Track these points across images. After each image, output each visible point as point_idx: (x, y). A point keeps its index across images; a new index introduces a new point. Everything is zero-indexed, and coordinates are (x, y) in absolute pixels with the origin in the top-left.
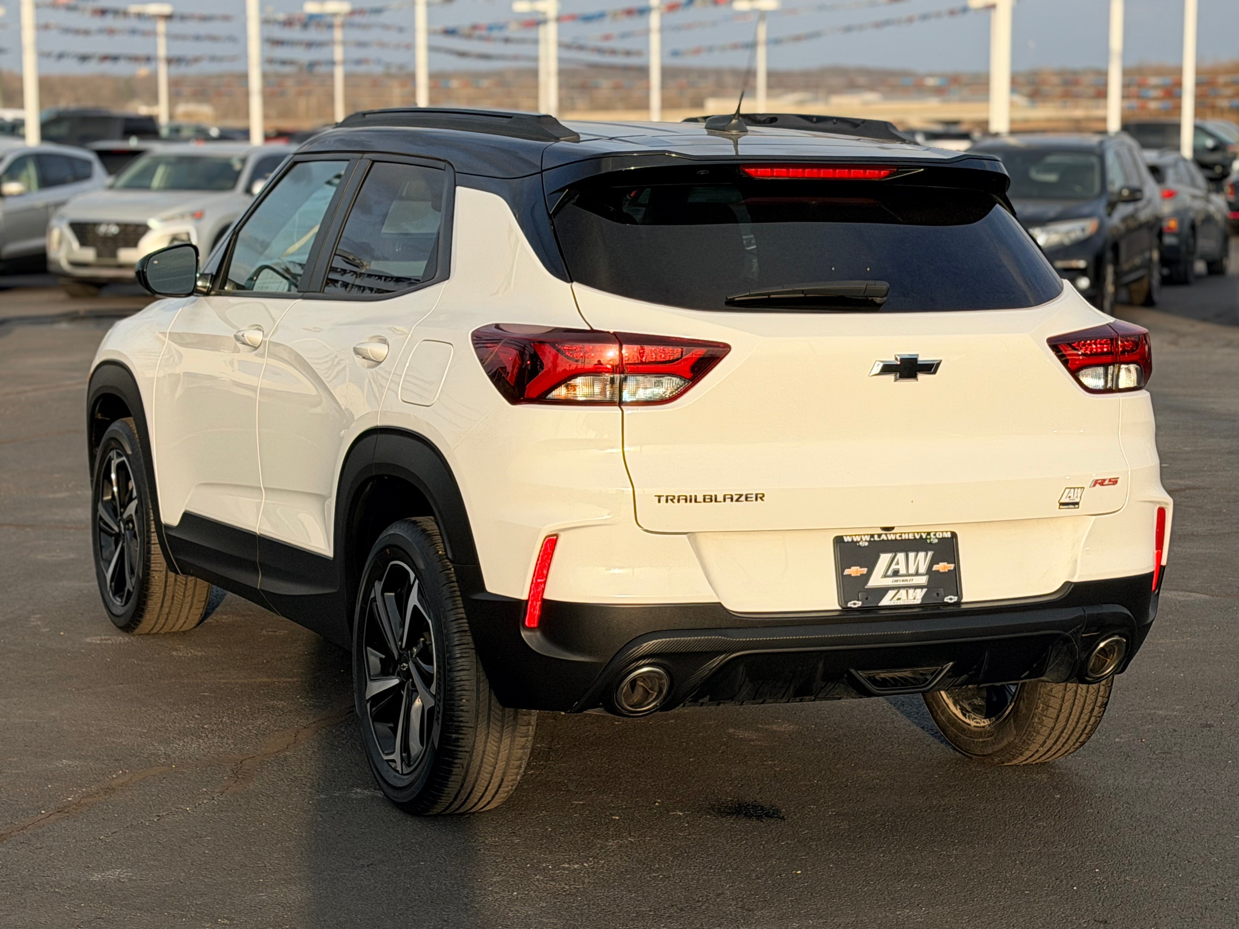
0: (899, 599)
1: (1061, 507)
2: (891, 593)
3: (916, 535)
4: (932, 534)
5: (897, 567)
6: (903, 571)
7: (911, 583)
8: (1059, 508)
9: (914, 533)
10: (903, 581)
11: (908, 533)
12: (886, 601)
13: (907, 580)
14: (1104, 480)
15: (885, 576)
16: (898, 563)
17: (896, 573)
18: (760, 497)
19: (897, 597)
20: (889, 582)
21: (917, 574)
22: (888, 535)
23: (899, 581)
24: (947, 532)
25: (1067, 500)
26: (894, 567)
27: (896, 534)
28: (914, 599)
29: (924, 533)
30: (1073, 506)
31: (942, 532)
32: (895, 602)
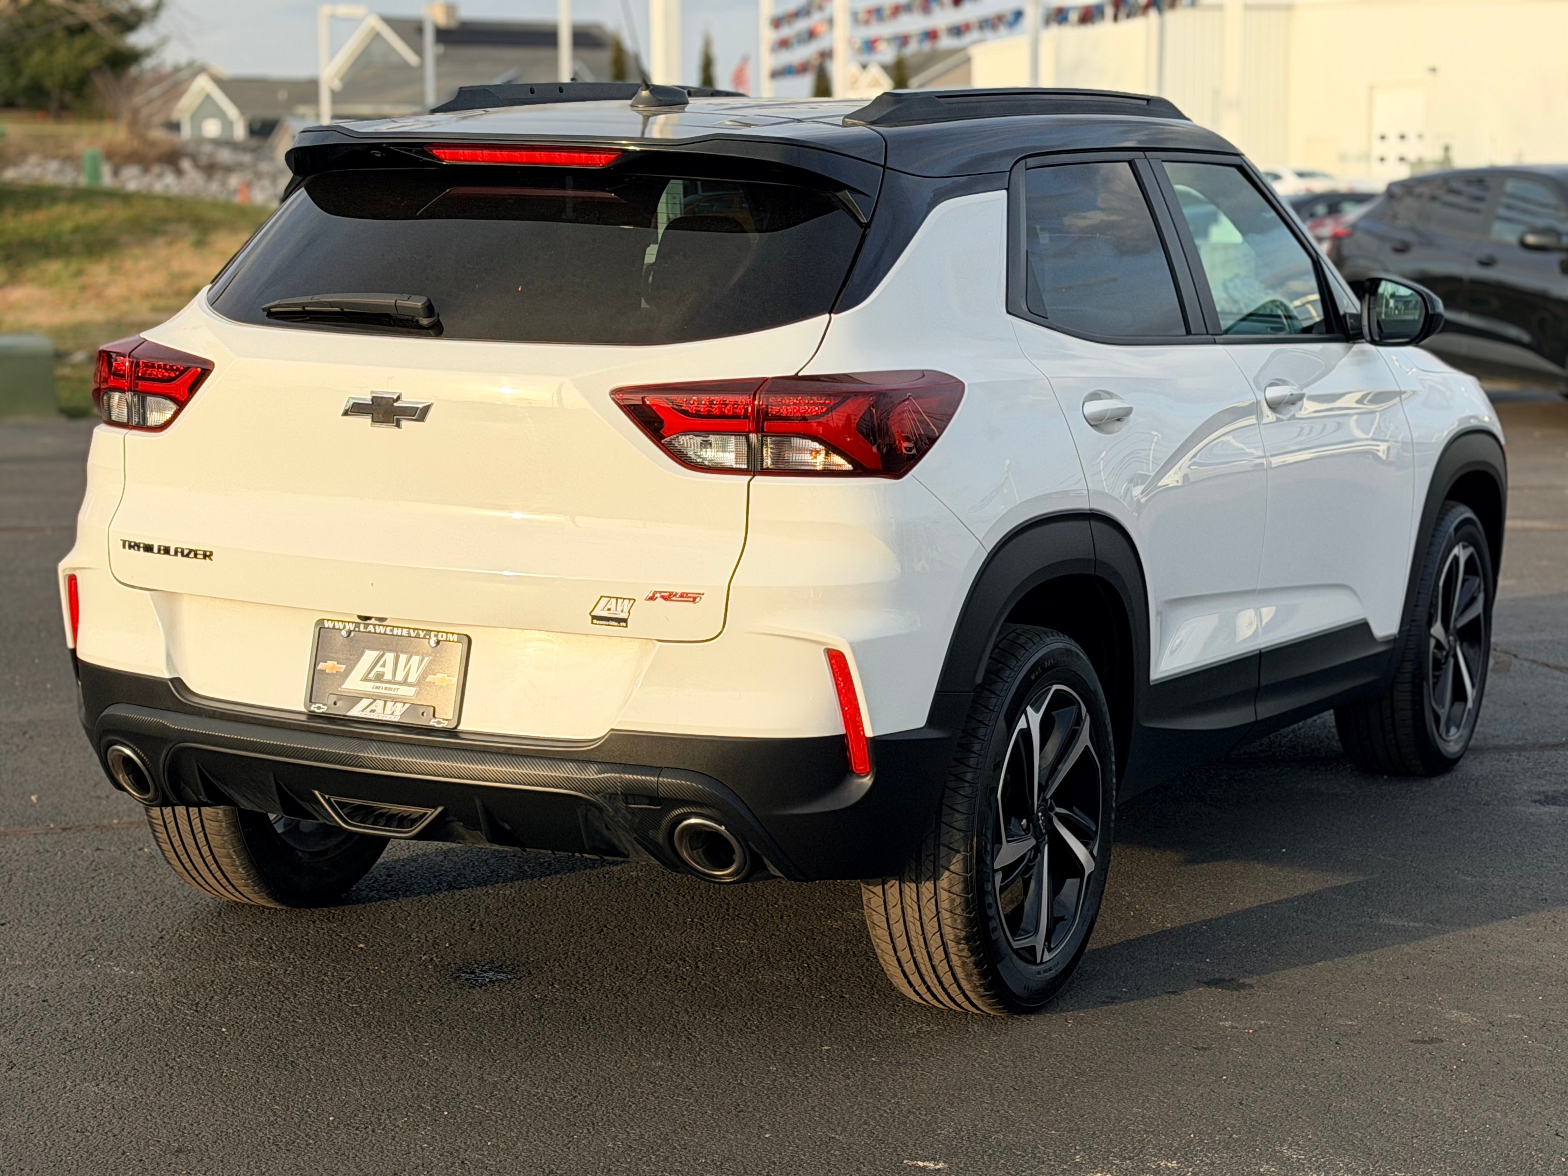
0: (372, 711)
1: (595, 621)
2: (365, 702)
3: (411, 631)
4: (433, 634)
5: (382, 669)
6: (388, 676)
7: (395, 693)
8: (592, 623)
9: (409, 628)
10: (386, 688)
11: (402, 628)
12: (356, 712)
13: (390, 689)
14: (671, 594)
15: (366, 679)
16: (383, 666)
17: (379, 678)
18: (207, 555)
19: (372, 707)
20: (368, 687)
21: (405, 683)
22: (377, 627)
23: (382, 689)
24: (453, 634)
25: (605, 614)
26: (378, 668)
27: (387, 626)
28: (392, 714)
29: (423, 630)
30: (616, 624)
31: (447, 633)
32: (368, 715)
